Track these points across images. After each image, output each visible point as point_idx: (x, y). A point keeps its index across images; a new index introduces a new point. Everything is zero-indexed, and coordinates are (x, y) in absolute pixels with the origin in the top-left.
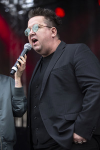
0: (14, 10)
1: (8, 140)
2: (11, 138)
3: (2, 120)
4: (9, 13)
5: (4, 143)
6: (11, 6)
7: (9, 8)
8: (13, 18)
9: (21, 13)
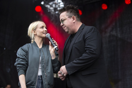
0: (53, 11)
1: (51, 84)
2: (52, 84)
3: (48, 73)
4: (50, 13)
5: (49, 86)
6: (52, 8)
7: (50, 10)
8: (52, 15)
9: (57, 12)
